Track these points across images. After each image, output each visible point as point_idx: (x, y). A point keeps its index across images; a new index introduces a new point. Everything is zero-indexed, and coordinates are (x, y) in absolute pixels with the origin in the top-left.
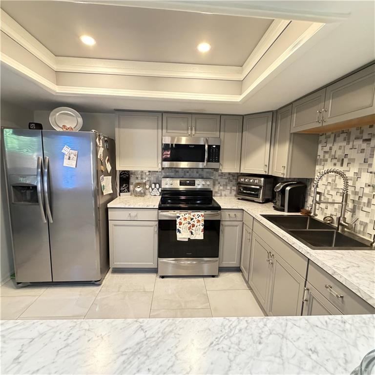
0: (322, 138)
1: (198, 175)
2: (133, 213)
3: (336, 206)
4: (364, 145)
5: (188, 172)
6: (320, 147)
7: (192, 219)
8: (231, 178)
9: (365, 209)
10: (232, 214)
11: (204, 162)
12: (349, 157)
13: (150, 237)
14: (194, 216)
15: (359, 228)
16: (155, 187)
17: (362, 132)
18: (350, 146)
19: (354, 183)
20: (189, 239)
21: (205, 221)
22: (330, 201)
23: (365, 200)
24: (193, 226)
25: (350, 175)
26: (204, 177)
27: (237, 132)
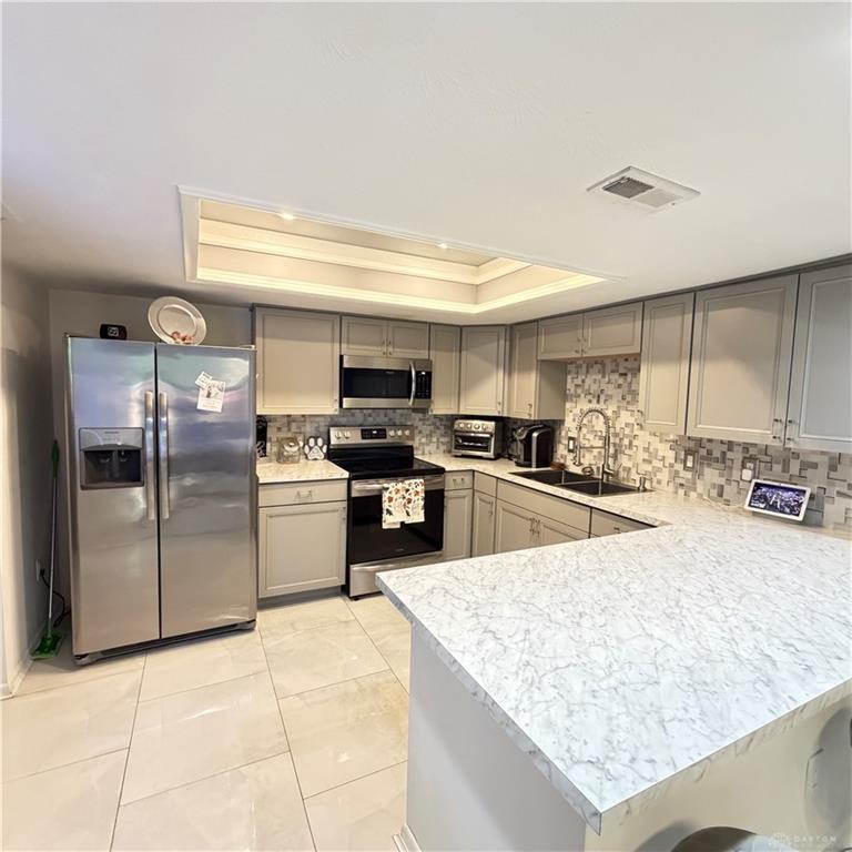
0: (571, 368)
1: (387, 419)
2: (304, 490)
3: (595, 451)
4: (621, 381)
5: (370, 416)
6: (569, 377)
7: (408, 490)
8: (438, 424)
9: (627, 452)
10: (458, 478)
11: (409, 398)
12: (606, 392)
13: (332, 529)
14: (410, 485)
15: (622, 474)
16: (316, 444)
17: (617, 365)
18: (607, 379)
19: (614, 424)
20: (402, 523)
21: (426, 492)
22: (587, 445)
23: (626, 442)
24: (409, 501)
25: (609, 413)
26: (397, 423)
27: (452, 351)
